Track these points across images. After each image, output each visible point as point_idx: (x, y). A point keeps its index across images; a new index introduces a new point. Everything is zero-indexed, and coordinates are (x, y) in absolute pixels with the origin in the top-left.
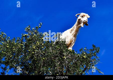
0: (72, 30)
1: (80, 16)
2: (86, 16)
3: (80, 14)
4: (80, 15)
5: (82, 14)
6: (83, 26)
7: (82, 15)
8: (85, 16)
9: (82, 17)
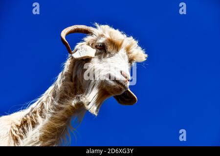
0: (25, 122)
1: (89, 39)
2: (122, 51)
3: (91, 29)
4: (87, 33)
5: (104, 32)
6: (93, 109)
7: (101, 41)
8: (116, 46)
9: (103, 50)
